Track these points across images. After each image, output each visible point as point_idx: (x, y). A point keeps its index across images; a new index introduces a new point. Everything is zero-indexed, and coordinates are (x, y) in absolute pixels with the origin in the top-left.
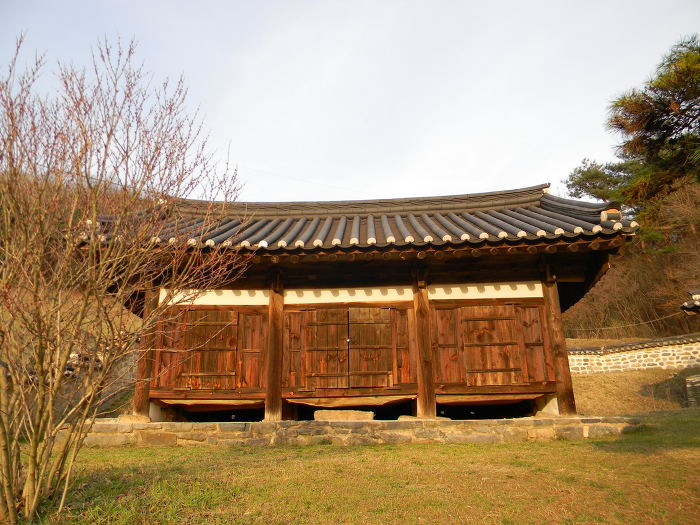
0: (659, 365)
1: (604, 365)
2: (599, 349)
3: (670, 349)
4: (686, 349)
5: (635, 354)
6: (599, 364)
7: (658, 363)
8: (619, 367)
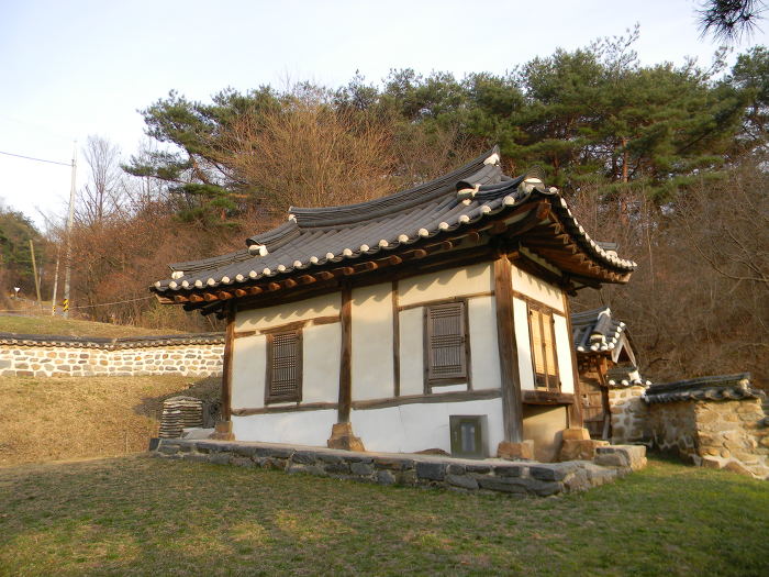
0: (179, 371)
1: (111, 364)
4: (215, 351)
5: (154, 352)
6: (104, 363)
7: (178, 367)
8: (130, 369)
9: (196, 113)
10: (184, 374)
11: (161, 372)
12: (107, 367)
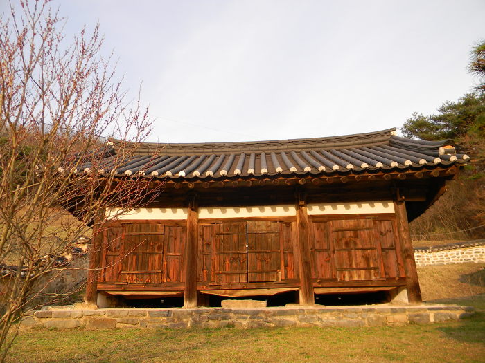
0: (472, 260)
2: (428, 248)
3: (480, 248)
5: (455, 252)
6: (428, 259)
8: (443, 261)
10: (476, 262)
11: (462, 262)
12: (431, 261)
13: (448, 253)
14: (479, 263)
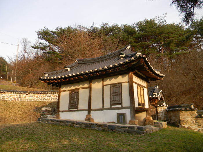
0: (45, 100)
1: (27, 98)
2: (27, 92)
3: (50, 95)
4: (55, 95)
6: (25, 98)
8: (32, 100)
9: (51, 33)
11: (40, 101)
13: (36, 95)
14: (47, 102)
